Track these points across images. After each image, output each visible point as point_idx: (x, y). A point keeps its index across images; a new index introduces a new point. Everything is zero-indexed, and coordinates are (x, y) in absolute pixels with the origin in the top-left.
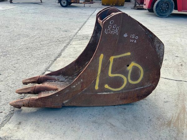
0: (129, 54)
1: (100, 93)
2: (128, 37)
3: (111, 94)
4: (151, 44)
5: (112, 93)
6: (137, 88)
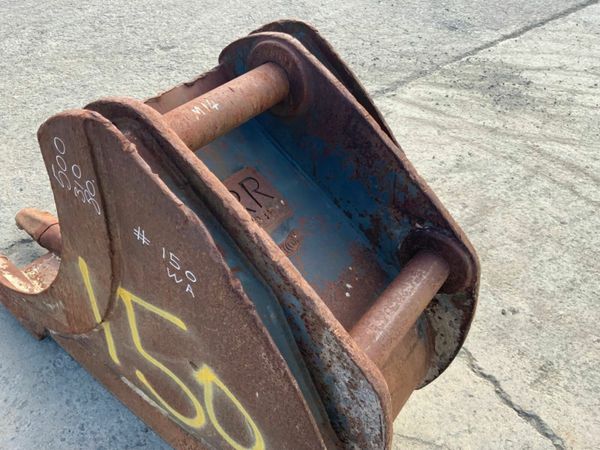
0: (179, 323)
2: (154, 250)
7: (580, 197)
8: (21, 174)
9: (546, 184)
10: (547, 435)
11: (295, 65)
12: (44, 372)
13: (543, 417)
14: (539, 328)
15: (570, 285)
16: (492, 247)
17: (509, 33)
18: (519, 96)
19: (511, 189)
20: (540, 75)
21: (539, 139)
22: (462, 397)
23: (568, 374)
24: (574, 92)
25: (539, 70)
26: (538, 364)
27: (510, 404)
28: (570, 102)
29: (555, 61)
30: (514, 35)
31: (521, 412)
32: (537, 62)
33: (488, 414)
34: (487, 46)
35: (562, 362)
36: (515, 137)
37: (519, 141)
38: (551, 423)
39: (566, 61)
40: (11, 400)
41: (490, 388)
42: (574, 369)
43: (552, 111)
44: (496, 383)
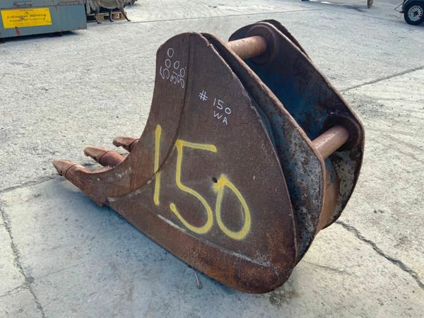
0: (212, 148)
1: (162, 218)
2: (209, 102)
3: (181, 232)
4: (265, 143)
5: (183, 230)
6: (236, 252)
7: (418, 161)
8: (82, 134)
9: (396, 153)
10: (406, 271)
11: (271, 34)
12: (104, 224)
13: (403, 262)
14: (397, 220)
15: (415, 201)
16: (366, 181)
17: (368, 81)
18: (377, 111)
19: (375, 154)
20: (389, 102)
21: (391, 132)
22: (353, 249)
23: (417, 243)
24: (411, 111)
25: (388, 99)
26: (398, 237)
27: (383, 255)
28: (408, 116)
29: (397, 96)
30: (371, 83)
31: (389, 259)
32: (386, 96)
33: (369, 258)
34: (355, 87)
35: (413, 237)
36: (375, 131)
37: (378, 133)
38: (409, 265)
39: (404, 96)
40: (85, 236)
41: (369, 247)
42: (420, 240)
43: (398, 119)
44: (373, 244)
